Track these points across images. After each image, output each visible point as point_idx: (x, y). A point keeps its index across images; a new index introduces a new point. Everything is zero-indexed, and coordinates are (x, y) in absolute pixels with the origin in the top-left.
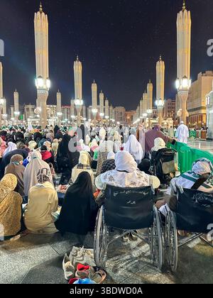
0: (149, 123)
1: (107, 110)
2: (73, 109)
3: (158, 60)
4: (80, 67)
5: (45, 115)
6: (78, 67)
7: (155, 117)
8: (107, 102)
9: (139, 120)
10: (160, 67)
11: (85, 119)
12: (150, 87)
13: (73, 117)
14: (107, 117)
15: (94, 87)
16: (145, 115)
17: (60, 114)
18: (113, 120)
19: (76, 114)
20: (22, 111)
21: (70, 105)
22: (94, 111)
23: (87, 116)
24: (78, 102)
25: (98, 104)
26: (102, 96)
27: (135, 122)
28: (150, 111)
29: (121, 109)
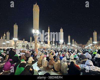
0: (91, 48)
1: (77, 45)
2: (68, 45)
4: (70, 37)
5: (62, 47)
6: (69, 37)
7: (93, 46)
8: (77, 43)
9: (87, 47)
11: (71, 47)
12: (91, 39)
13: (68, 47)
15: (73, 40)
16: (89, 46)
17: (65, 46)
18: (79, 47)
19: (68, 46)
20: (57, 46)
21: (67, 44)
24: (69, 44)
25: (74, 43)
26: (75, 42)
28: (91, 45)
29: (81, 44)
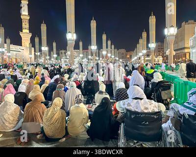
0: (144, 60)
1: (113, 52)
2: (90, 52)
3: (151, 15)
4: (95, 24)
5: (72, 57)
6: (93, 24)
7: (148, 56)
8: (113, 46)
9: (136, 58)
10: (152, 20)
11: (98, 58)
12: (144, 35)
13: (90, 57)
14: (113, 57)
15: (104, 37)
16: (141, 54)
17: (81, 55)
18: (117, 59)
19: (92, 55)
20: (58, 54)
21: (88, 49)
22: (104, 53)
23: (99, 57)
24: (94, 47)
25: (107, 47)
26: (109, 42)
27: (133, 60)
28: (145, 52)
29: (123, 51)
